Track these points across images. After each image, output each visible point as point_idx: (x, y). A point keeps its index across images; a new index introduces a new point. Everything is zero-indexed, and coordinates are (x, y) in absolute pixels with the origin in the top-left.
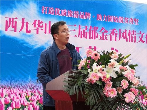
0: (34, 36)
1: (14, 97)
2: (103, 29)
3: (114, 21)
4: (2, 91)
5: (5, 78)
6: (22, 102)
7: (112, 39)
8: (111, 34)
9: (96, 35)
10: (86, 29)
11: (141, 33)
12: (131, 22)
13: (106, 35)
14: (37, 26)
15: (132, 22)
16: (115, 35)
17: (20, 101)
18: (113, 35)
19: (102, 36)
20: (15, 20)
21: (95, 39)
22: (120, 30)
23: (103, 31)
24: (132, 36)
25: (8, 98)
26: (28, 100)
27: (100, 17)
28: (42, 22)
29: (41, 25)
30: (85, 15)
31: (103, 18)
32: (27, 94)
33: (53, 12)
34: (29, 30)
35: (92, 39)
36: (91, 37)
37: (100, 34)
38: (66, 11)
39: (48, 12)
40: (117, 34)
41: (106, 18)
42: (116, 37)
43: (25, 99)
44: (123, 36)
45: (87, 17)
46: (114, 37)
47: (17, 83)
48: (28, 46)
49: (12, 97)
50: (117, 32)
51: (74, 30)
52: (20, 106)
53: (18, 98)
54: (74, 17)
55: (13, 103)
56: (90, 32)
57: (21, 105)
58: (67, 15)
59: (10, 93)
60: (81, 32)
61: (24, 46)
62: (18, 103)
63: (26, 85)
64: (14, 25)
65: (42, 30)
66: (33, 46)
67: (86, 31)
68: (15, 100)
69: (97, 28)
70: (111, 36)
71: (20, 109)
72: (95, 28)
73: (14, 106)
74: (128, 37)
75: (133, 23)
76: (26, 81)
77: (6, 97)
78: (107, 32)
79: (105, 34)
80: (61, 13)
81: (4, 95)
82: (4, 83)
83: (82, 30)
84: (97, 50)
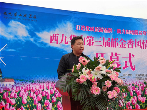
2: (122, 39)
3: (131, 33)
4: (48, 85)
5: (50, 76)
7: (129, 47)
8: (128, 43)
9: (117, 44)
10: (109, 40)
13: (125, 44)
15: (145, 34)
16: (131, 44)
18: (130, 44)
19: (121, 45)
20: (57, 36)
21: (116, 47)
22: (136, 40)
23: (122, 41)
24: (145, 45)
25: (52, 90)
27: (120, 31)
30: (108, 30)
31: (122, 32)
33: (84, 29)
34: (67, 42)
35: (114, 47)
36: (113, 45)
37: (120, 43)
38: (94, 28)
39: (81, 29)
40: (133, 43)
41: (124, 31)
42: (132, 45)
44: (138, 44)
45: (110, 31)
46: (131, 45)
49: (55, 89)
50: (133, 41)
51: (100, 41)
52: (61, 96)
54: (99, 31)
55: (56, 93)
56: (112, 42)
58: (95, 31)
59: (54, 86)
60: (105, 42)
64: (56, 39)
67: (108, 42)
69: (118, 39)
70: (128, 45)
71: (61, 98)
72: (116, 39)
73: (57, 95)
74: (142, 45)
77: (51, 89)
78: (125, 42)
80: (90, 29)
81: (50, 88)
82: (49, 79)
83: (106, 41)
84: (118, 56)
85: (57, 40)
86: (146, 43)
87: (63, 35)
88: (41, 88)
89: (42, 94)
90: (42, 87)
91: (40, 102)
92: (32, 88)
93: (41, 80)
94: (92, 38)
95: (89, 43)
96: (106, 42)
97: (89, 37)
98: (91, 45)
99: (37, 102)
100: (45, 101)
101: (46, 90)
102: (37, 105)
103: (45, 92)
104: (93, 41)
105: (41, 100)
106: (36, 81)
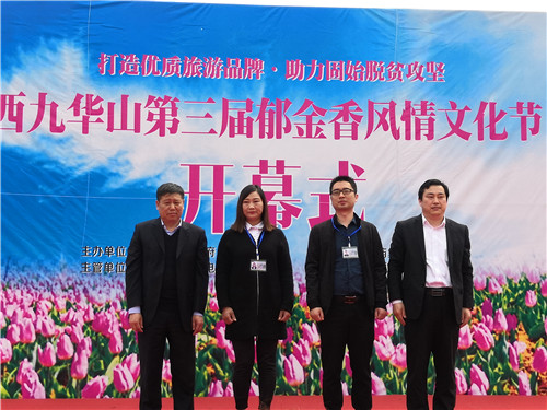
0: (74, 141)
1: (15, 313)
2: (307, 104)
3: (350, 76)
6: (39, 326)
7: (342, 133)
8: (338, 117)
9: (284, 125)
10: (249, 108)
12: (414, 75)
13: (321, 123)
14: (83, 112)
15: (418, 75)
16: (351, 120)
17: (35, 324)
18: (346, 120)
19: (304, 128)
20: (17, 100)
21: (279, 136)
22: (371, 105)
23: (310, 110)
24: (418, 122)
26: (56, 322)
27: (297, 70)
28: (99, 99)
29: (96, 107)
30: (244, 66)
31: (309, 72)
32: (54, 303)
33: (134, 67)
34: (58, 124)
35: (270, 136)
36: (267, 130)
37: (299, 121)
38: (178, 60)
39: (120, 68)
40: (358, 118)
41: (319, 69)
42: (355, 126)
43: (49, 317)
44: (383, 122)
45: (253, 72)
46: (350, 127)
47: (24, 274)
48: (58, 171)
49: (10, 313)
50: (358, 109)
51: (208, 116)
52: (34, 338)
53: (27, 315)
54: (205, 75)
55: (12, 328)
56: (261, 118)
57: (38, 334)
58: (183, 72)
60: (232, 119)
61: (45, 170)
62: (28, 329)
63: (52, 279)
64: (15, 115)
65: (99, 121)
66: (70, 169)
67: (246, 115)
68: (20, 319)
69: (288, 103)
70: (337, 126)
71: (34, 344)
72: (279, 102)
73: (16, 335)
74: (401, 125)
75: (422, 79)
76: (50, 267)
78: (322, 112)
79: (315, 120)
80: (162, 66)
83: (233, 114)
84: (287, 172)
85: (18, 119)
86: (424, 113)
87: (42, 96)
94: (173, 103)
95: (160, 126)
96: (236, 116)
97: (159, 99)
98: (167, 131)
104: (174, 113)
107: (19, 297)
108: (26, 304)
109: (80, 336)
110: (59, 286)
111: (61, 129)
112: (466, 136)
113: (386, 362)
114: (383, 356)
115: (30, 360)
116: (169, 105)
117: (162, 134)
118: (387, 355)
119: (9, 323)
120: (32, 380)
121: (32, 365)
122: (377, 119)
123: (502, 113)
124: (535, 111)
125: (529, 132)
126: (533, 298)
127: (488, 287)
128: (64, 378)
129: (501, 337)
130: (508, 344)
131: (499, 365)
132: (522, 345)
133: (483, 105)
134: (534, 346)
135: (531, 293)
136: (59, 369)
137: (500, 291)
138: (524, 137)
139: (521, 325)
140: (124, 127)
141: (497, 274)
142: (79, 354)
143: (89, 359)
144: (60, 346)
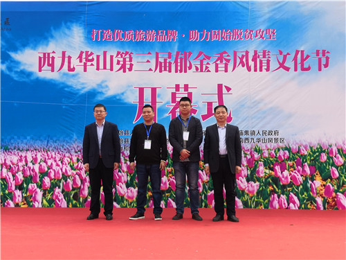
1: (52, 164)
2: (200, 54)
3: (224, 38)
4: (36, 155)
5: (39, 138)
6: (64, 170)
7: (219, 69)
8: (217, 61)
9: (188, 65)
10: (170, 57)
11: (281, 53)
12: (259, 36)
13: (208, 64)
14: (84, 61)
15: (261, 36)
16: (224, 62)
17: (62, 170)
18: (221, 62)
19: (199, 67)
20: (51, 55)
21: (185, 72)
22: (235, 53)
23: (202, 57)
24: (261, 62)
25: (43, 164)
26: (72, 169)
27: (195, 35)
28: (92, 54)
29: (90, 58)
30: (167, 34)
31: (202, 36)
32: (71, 159)
33: (110, 36)
34: (72, 67)
35: (181, 71)
36: (179, 68)
37: (198, 63)
38: (132, 32)
39: (102, 39)
40: (228, 61)
41: (207, 35)
43: (69, 166)
44: (242, 62)
45: (172, 37)
46: (224, 66)
47: (56, 144)
49: (49, 164)
50: (228, 56)
51: (148, 61)
52: (61, 176)
53: (58, 165)
54: (146, 39)
55: (50, 172)
56: (176, 62)
57: (63, 174)
58: (135, 39)
59: (47, 158)
60: (161, 63)
62: (58, 172)
63: (70, 147)
64: (51, 63)
65: (92, 65)
67: (168, 61)
68: (54, 167)
69: (190, 53)
70: (217, 65)
71: (61, 180)
72: (185, 53)
73: (52, 175)
74: (251, 63)
75: (263, 38)
76: (69, 141)
77: (41, 163)
78: (209, 58)
79: (205, 62)
80: (124, 36)
81: (39, 161)
82: (38, 144)
83: (161, 60)
84: (190, 90)
85: (52, 65)
86: (264, 57)
87: (64, 53)
88: (21, 160)
89: (24, 172)
90: (24, 160)
91: (20, 187)
92: (5, 160)
93: (21, 146)
94: (130, 56)
95: (123, 67)
96: (162, 61)
97: (123, 53)
98: (127, 70)
99: (14, 188)
100: (30, 186)
101: (30, 165)
102: (14, 193)
103: (30, 168)
104: (131, 60)
105: (22, 184)
106: (13, 148)
107: (54, 156)
108: (57, 159)
109: (84, 176)
110: (73, 150)
111: (73, 70)
112: (287, 69)
113: (243, 191)
114: (241, 188)
115: (59, 188)
116: (128, 56)
117: (124, 71)
118: (244, 187)
119: (49, 169)
120: (60, 198)
121: (60, 190)
122: (238, 61)
123: (308, 56)
124: (326, 55)
125: (323, 66)
126: (324, 157)
127: (299, 151)
128: (76, 197)
129: (306, 179)
130: (310, 182)
131: (305, 193)
132: (318, 182)
133: (297, 52)
134: (325, 183)
135: (323, 154)
136: (73, 193)
137: (306, 153)
138: (320, 70)
139: (317, 172)
140: (105, 68)
141: (304, 144)
142: (84, 185)
143: (88, 188)
144: (74, 181)
